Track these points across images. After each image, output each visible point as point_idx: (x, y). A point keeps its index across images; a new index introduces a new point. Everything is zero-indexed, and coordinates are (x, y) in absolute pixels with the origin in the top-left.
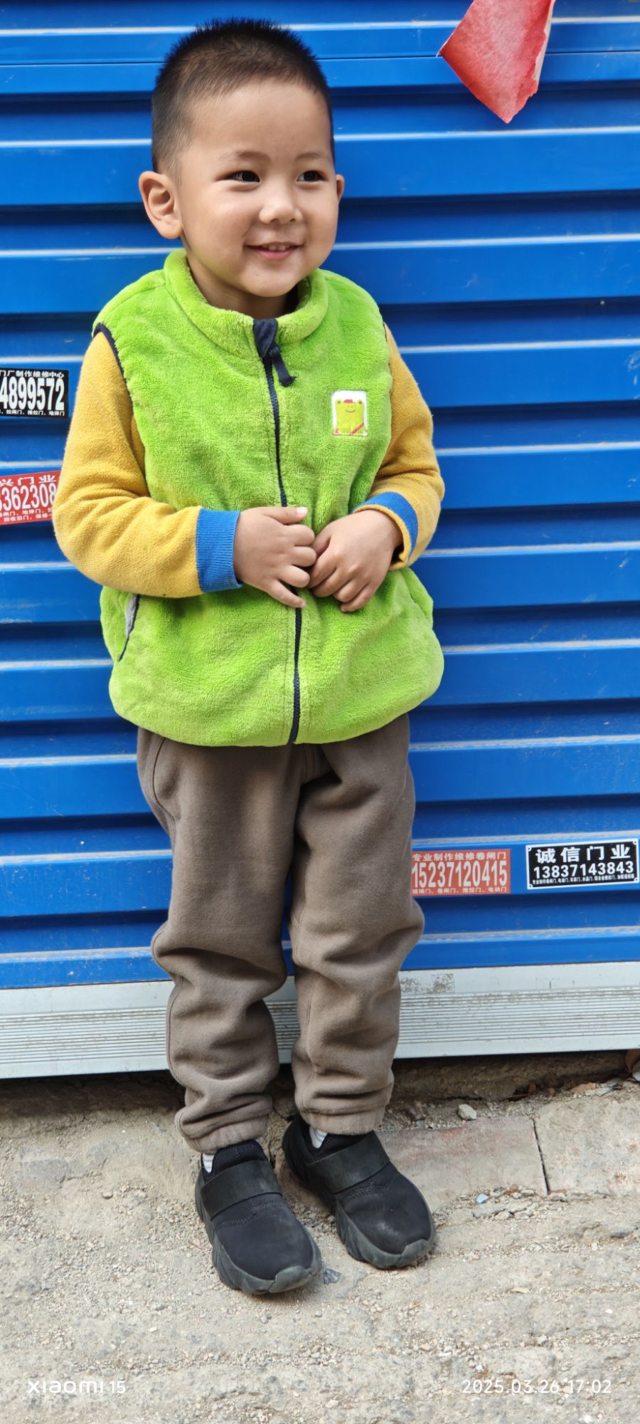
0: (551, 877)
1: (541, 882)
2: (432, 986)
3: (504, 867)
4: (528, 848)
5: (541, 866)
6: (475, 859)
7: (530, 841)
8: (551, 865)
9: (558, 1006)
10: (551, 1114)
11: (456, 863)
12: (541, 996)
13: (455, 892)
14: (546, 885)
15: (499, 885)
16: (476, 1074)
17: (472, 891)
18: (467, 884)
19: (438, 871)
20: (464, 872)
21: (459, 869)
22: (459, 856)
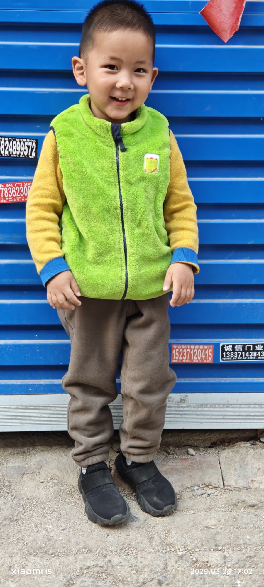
0: (230, 357)
1: (226, 359)
2: (179, 400)
3: (211, 352)
4: (221, 345)
5: (226, 352)
6: (199, 348)
7: (222, 342)
8: (230, 352)
9: (230, 410)
10: (226, 454)
11: (191, 350)
12: (224, 406)
13: (190, 362)
14: (228, 360)
15: (208, 359)
16: (195, 436)
17: (197, 361)
18: (195, 358)
19: (184, 353)
20: (194, 354)
21: (192, 352)
22: (193, 347)
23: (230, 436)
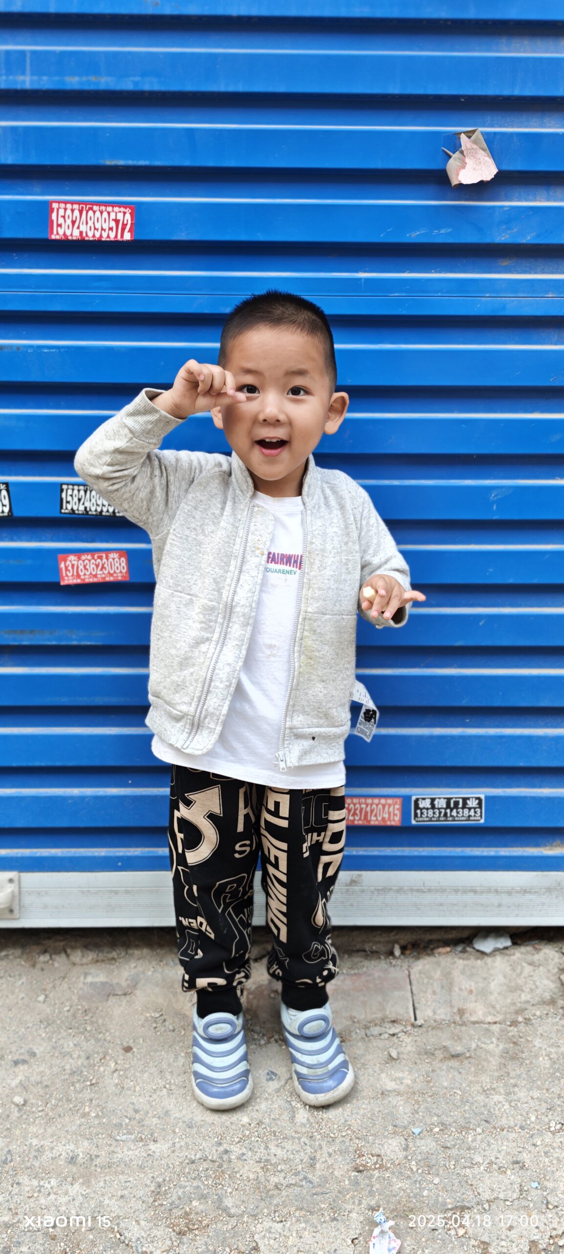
0: (427, 817)
1: (421, 819)
2: (349, 881)
3: (398, 809)
4: (414, 798)
5: (421, 809)
6: (379, 803)
7: (415, 793)
8: (427, 809)
9: (428, 898)
10: (420, 967)
11: (367, 805)
12: (418, 891)
13: (366, 823)
14: (424, 821)
15: (394, 820)
16: (374, 937)
17: (377, 823)
18: (373, 818)
19: (355, 810)
20: (372, 811)
21: (369, 809)
22: (369, 801)
23: (428, 937)
